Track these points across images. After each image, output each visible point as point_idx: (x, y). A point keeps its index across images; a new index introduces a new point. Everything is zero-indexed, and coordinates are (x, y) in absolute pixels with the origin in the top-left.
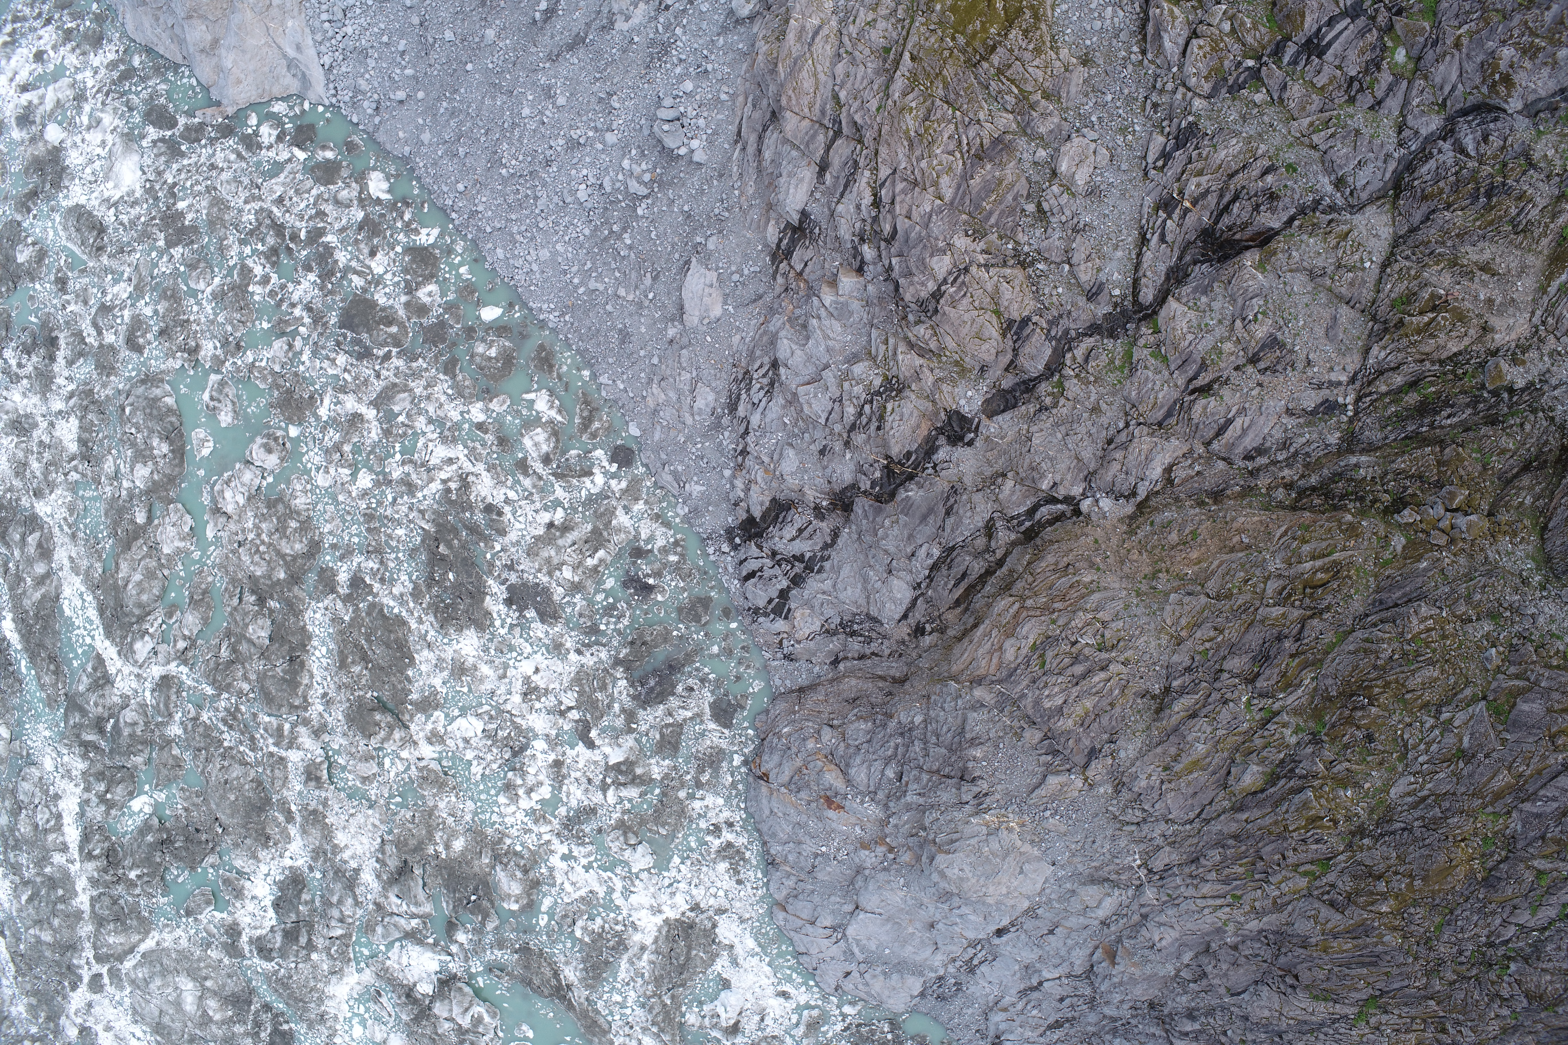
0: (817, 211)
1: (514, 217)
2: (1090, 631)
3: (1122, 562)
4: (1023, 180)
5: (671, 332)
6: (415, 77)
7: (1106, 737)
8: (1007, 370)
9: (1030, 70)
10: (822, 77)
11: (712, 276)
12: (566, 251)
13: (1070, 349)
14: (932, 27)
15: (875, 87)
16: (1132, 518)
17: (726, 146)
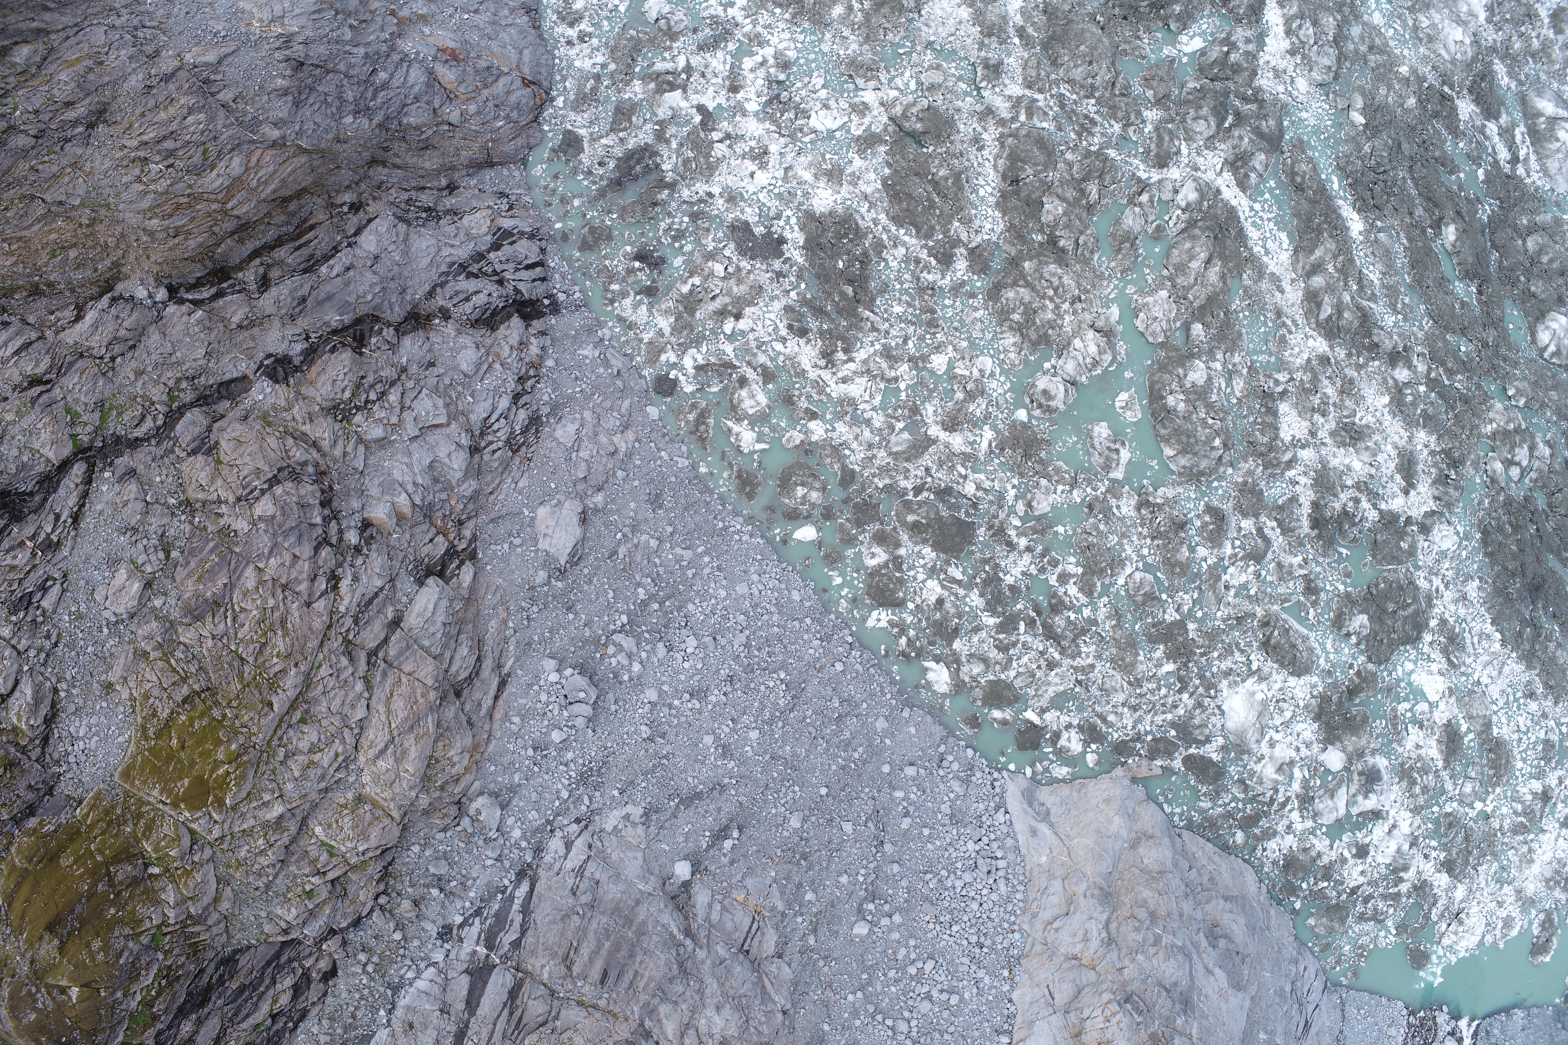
0: (406, 584)
1: (776, 629)
2: (152, 175)
3: (123, 235)
4: (178, 580)
5: (599, 498)
6: (894, 789)
7: (154, 91)
8: (223, 416)
9: (155, 679)
10: (382, 708)
11: (543, 544)
12: (716, 590)
13: (158, 429)
14: (244, 730)
15: (320, 687)
16: (117, 278)
17: (519, 672)
